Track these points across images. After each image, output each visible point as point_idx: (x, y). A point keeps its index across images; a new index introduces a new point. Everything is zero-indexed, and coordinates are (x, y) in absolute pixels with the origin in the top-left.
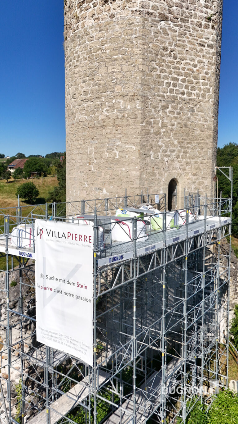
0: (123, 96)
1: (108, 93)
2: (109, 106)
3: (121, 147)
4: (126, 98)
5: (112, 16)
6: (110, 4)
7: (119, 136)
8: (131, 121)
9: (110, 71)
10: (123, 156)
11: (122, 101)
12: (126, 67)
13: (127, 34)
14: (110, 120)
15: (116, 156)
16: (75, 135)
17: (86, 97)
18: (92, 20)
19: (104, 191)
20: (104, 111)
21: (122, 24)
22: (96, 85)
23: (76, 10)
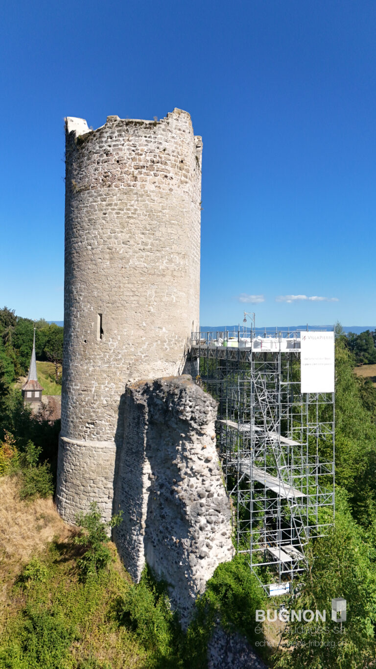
0: (179, 254)
1: (167, 249)
2: (168, 260)
3: (177, 293)
5: (171, 190)
6: (169, 180)
7: (176, 285)
8: (183, 274)
9: (169, 232)
10: (178, 301)
11: (177, 257)
12: (180, 232)
13: (181, 207)
14: (169, 271)
15: (173, 300)
16: (127, 279)
17: (146, 247)
18: (153, 186)
19: (164, 329)
20: (164, 262)
21: (178, 198)
22: (157, 240)
23: (133, 169)
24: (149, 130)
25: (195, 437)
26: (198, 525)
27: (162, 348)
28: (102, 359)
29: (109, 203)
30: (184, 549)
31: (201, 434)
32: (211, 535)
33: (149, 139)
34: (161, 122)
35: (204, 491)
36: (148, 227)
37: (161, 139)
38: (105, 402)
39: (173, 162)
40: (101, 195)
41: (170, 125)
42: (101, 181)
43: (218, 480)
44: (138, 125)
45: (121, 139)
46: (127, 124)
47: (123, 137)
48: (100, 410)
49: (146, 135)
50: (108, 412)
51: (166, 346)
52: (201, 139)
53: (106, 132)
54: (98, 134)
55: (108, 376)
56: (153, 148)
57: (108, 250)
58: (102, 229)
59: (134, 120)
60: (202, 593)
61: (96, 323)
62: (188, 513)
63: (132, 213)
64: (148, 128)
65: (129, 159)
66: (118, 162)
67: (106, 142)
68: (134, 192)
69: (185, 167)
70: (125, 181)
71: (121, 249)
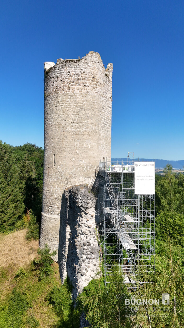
0: (92, 124)
1: (85, 121)
2: (86, 127)
3: (91, 143)
4: (93, 125)
5: (87, 92)
6: (86, 87)
7: (90, 139)
8: (95, 134)
9: (86, 113)
10: (92, 147)
11: (91, 126)
12: (93, 113)
13: (93, 100)
14: (86, 132)
15: (89, 147)
16: (66, 137)
17: (74, 121)
18: (78, 91)
19: (84, 161)
20: (84, 128)
21: (91, 96)
22: (80, 117)
23: (68, 84)
24: (76, 64)
25: (84, 215)
26: (82, 259)
27: (82, 171)
28: (55, 176)
29: (58, 101)
30: (76, 270)
31: (86, 214)
32: (88, 264)
33: (76, 68)
34: (82, 59)
35: (87, 242)
36: (76, 111)
37: (82, 67)
38: (56, 197)
39: (89, 78)
40: (54, 98)
41: (87, 60)
42: (55, 91)
43: (94, 237)
44: (71, 62)
45: (63, 69)
46: (66, 62)
47: (64, 68)
48: (54, 200)
49: (75, 66)
50: (57, 201)
51: (85, 170)
52: (112, 65)
53: (57, 67)
54: (53, 68)
55: (57, 184)
56: (78, 72)
57: (57, 124)
58: (55, 114)
59: (69, 60)
60: (80, 293)
61: (53, 159)
62: (78, 253)
63: (68, 105)
64: (75, 63)
65: (67, 79)
66: (62, 81)
67: (57, 72)
68: (69, 95)
69: (96, 80)
70: (65, 90)
71: (63, 123)
